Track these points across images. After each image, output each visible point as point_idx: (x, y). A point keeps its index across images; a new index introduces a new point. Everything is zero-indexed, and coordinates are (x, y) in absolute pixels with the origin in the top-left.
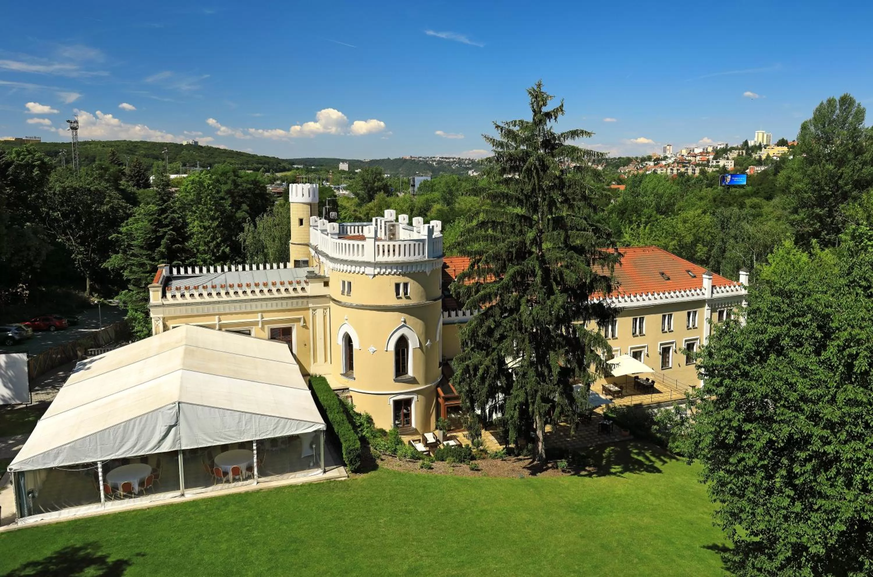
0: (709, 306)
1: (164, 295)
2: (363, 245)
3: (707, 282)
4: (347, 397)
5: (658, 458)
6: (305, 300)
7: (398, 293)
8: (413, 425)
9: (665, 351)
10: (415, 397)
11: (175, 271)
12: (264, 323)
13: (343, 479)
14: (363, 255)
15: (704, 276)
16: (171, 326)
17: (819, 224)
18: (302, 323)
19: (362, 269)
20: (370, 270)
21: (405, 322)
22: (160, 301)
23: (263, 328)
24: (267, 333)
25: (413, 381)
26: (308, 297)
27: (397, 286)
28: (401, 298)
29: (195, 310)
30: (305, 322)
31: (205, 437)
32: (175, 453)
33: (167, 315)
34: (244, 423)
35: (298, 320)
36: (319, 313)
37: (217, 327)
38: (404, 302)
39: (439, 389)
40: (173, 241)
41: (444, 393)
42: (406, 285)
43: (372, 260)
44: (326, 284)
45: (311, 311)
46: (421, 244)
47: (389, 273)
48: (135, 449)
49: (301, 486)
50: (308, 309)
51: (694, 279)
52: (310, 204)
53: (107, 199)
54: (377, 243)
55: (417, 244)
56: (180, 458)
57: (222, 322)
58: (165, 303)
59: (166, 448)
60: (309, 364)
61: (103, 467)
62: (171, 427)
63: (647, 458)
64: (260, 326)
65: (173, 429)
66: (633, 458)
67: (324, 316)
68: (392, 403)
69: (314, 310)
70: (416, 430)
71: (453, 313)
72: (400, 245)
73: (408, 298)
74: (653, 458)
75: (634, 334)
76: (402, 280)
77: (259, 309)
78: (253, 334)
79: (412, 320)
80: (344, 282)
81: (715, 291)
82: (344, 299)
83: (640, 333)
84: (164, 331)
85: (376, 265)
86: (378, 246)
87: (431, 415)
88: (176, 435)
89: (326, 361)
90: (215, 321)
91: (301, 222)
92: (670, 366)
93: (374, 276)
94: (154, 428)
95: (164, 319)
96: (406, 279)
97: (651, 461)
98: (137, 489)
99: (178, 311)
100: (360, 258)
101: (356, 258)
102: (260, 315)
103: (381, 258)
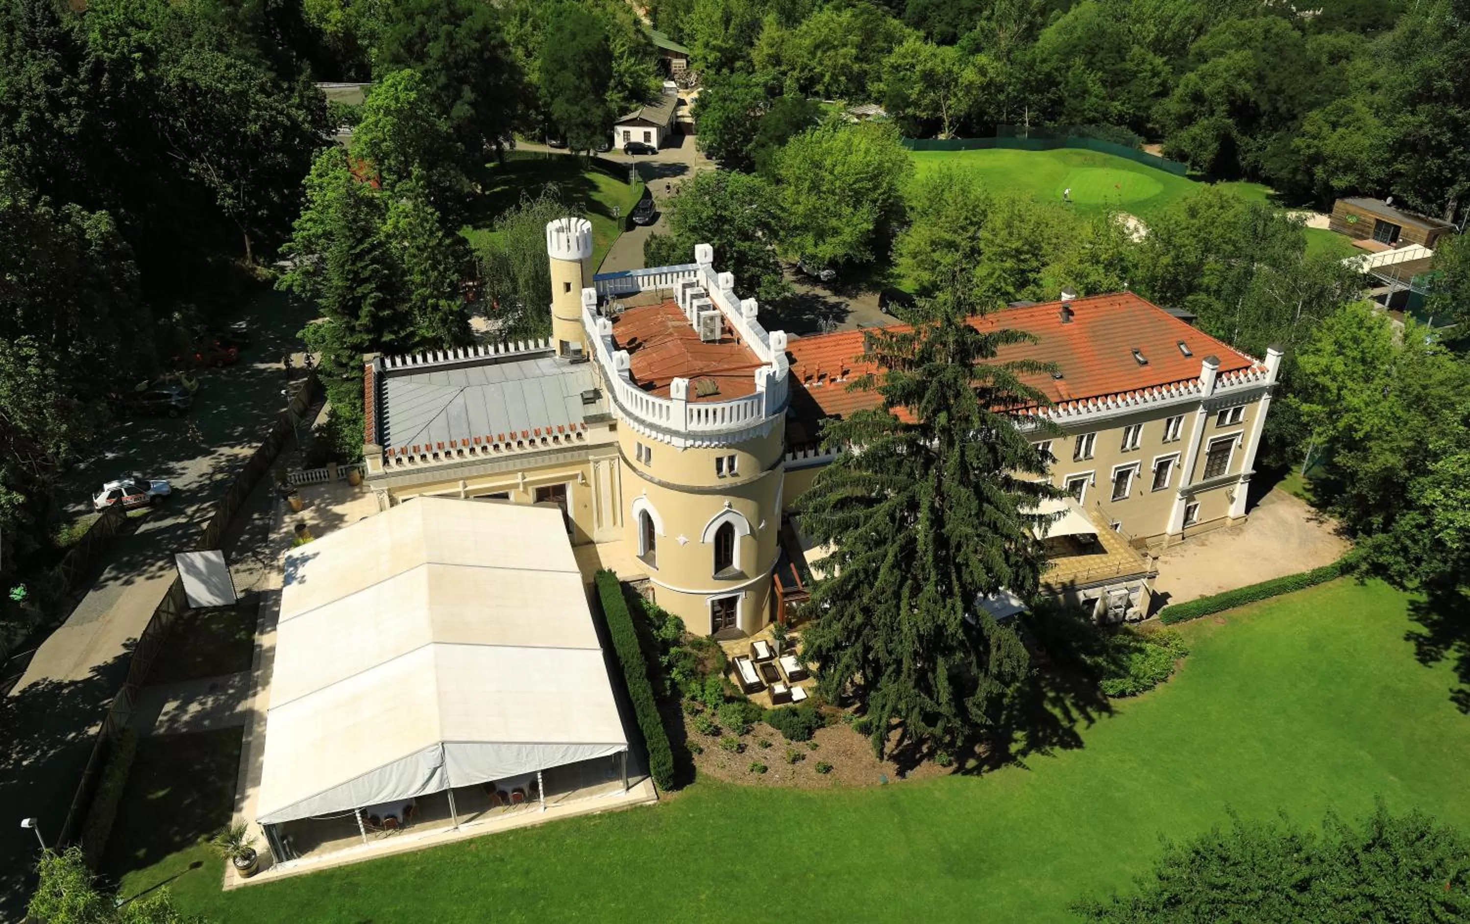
0: (1204, 407)
1: (386, 462)
2: (668, 407)
3: (1207, 372)
4: (647, 589)
5: (1083, 711)
6: (583, 452)
7: (719, 469)
8: (739, 625)
9: (1122, 476)
10: (742, 595)
11: (388, 362)
12: (526, 485)
13: (651, 803)
14: (668, 419)
15: (1204, 363)
16: (400, 499)
17: (1449, 135)
18: (579, 480)
19: (667, 438)
20: (678, 442)
21: (730, 506)
22: (381, 470)
23: (525, 491)
24: (531, 496)
25: (741, 576)
26: (587, 447)
27: (719, 461)
28: (724, 477)
29: (429, 477)
30: (584, 478)
31: (478, 774)
32: (445, 792)
33: (392, 486)
34: (524, 755)
35: (575, 477)
36: (604, 466)
37: (463, 496)
38: (729, 481)
39: (776, 577)
40: (379, 305)
41: (784, 586)
42: (732, 459)
43: (682, 429)
44: (613, 428)
45: (592, 464)
46: (756, 401)
47: (707, 446)
48: (397, 793)
49: (601, 816)
50: (588, 461)
51: (1189, 360)
52: (580, 261)
53: (253, 112)
54: (689, 406)
55: (749, 402)
56: (450, 797)
57: (469, 488)
58: (388, 471)
59: (431, 789)
60: (592, 530)
61: (361, 812)
62: (435, 770)
63: (1067, 713)
64: (521, 489)
65: (439, 771)
66: (1045, 710)
67: (611, 469)
68: (709, 603)
69: (597, 462)
70: (743, 632)
71: (800, 455)
72: (723, 409)
73: (736, 475)
74: (1075, 713)
75: (1076, 455)
76: (725, 453)
77: (518, 467)
78: (512, 497)
79: (738, 502)
80: (640, 446)
81: (1219, 384)
82: (640, 466)
83: (1086, 455)
84: (392, 506)
85: (687, 436)
86: (691, 410)
87: (763, 610)
88: (442, 775)
89: (615, 524)
90: (459, 488)
91: (568, 287)
92: (1127, 494)
93: (686, 448)
94: (415, 773)
95: (389, 490)
96: (732, 452)
97: (1072, 721)
98: (400, 818)
99: (407, 480)
100: (663, 423)
101: (656, 420)
102: (520, 474)
103: (694, 426)
